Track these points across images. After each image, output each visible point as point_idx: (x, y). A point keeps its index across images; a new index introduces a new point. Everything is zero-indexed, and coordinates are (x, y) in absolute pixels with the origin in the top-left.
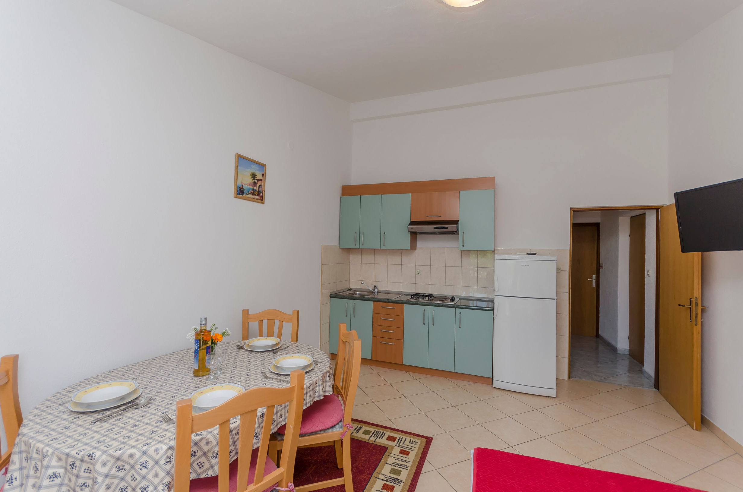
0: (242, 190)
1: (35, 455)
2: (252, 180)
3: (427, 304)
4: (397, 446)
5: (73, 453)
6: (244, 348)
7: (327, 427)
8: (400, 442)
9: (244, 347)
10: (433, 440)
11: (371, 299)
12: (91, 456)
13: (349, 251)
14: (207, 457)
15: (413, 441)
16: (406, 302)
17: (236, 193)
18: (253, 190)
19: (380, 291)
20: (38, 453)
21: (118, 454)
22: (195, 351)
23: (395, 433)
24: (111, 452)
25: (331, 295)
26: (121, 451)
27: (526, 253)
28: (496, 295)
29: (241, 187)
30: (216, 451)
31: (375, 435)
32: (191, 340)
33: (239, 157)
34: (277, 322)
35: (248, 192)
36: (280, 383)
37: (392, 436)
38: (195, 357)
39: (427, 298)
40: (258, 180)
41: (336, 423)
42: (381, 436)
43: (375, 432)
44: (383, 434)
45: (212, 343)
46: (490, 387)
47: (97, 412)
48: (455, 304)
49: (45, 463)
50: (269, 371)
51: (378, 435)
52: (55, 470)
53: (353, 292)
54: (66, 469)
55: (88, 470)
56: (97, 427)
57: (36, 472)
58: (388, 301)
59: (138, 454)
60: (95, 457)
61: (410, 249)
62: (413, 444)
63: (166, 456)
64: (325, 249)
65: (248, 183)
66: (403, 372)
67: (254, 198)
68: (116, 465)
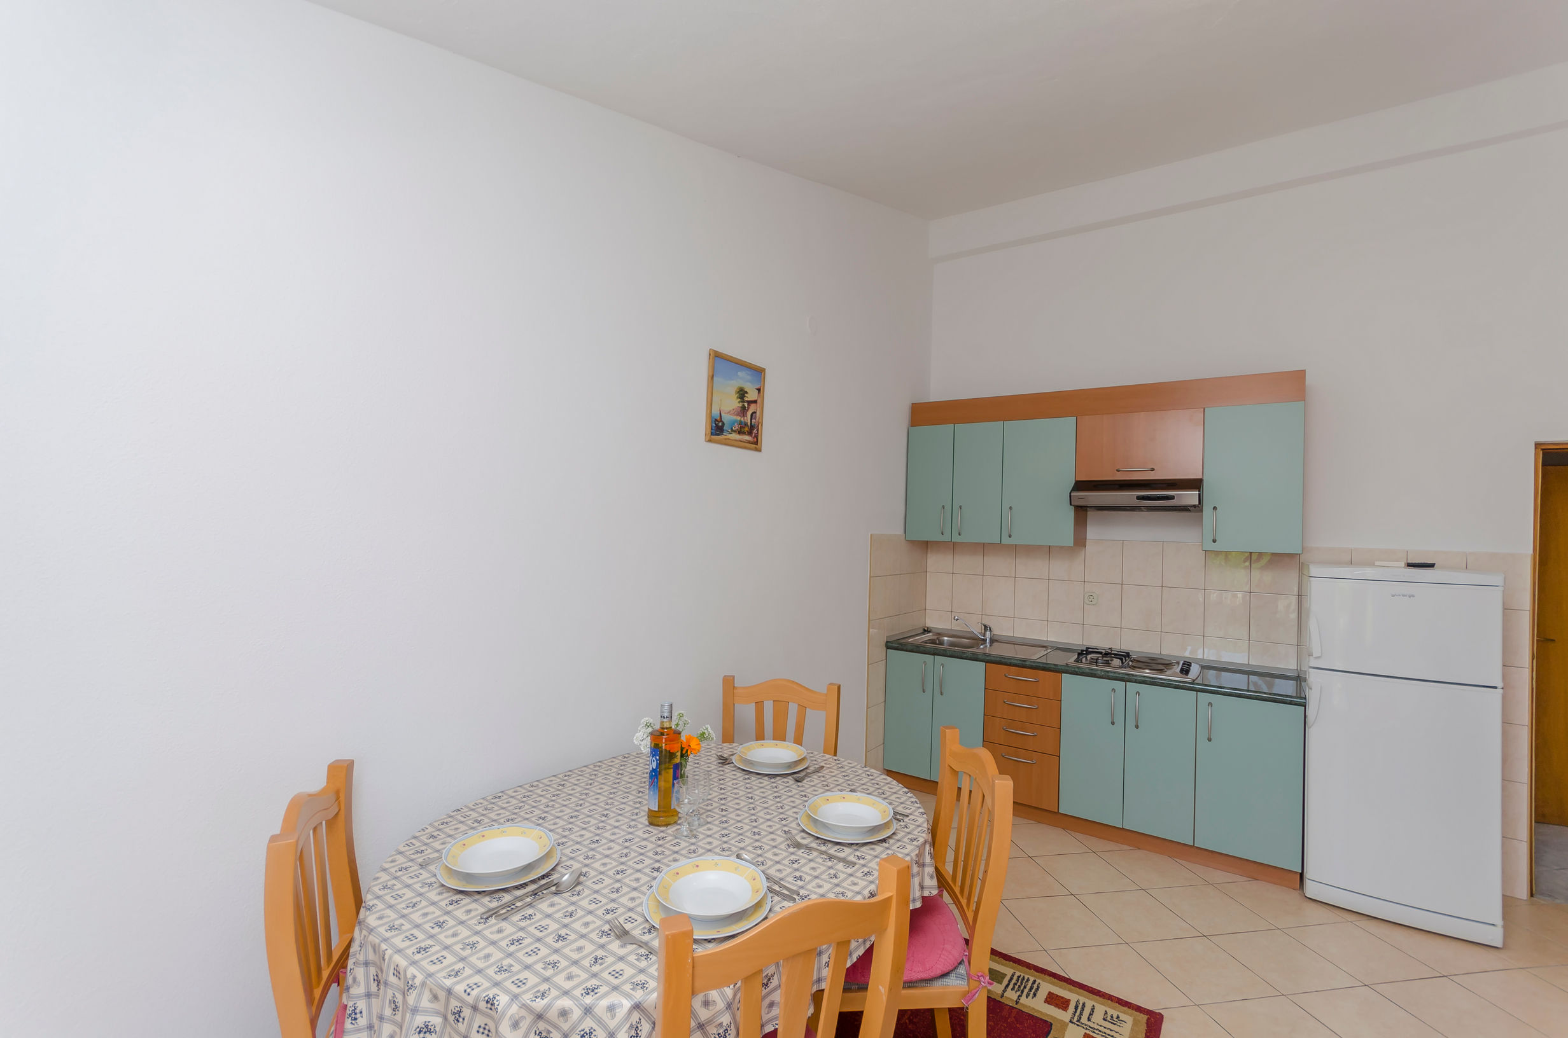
0: (720, 424)
1: (392, 979)
2: (739, 402)
3: (1120, 676)
4: (1075, 1024)
5: (459, 989)
6: (733, 763)
7: (932, 974)
8: (1081, 1014)
9: (734, 759)
10: (1164, 1020)
11: (980, 657)
12: (490, 1002)
13: (925, 546)
14: (705, 1033)
15: (1112, 1017)
16: (1067, 668)
17: (709, 431)
18: (741, 423)
19: (996, 639)
20: (397, 976)
21: (539, 1005)
22: (651, 772)
23: (1065, 989)
24: (527, 998)
25: (889, 644)
26: (546, 1001)
27: (1403, 564)
28: (1314, 668)
29: (718, 418)
30: (725, 1024)
31: (1017, 987)
32: (642, 748)
33: (717, 357)
34: (793, 708)
35: (732, 428)
36: (830, 864)
37: (1057, 996)
38: (651, 784)
39: (1116, 662)
40: (750, 402)
41: (951, 968)
42: (1030, 990)
43: (1015, 978)
44: (1035, 986)
45: (682, 756)
46: (1296, 894)
47: (486, 893)
48: (1194, 681)
49: (411, 999)
50: (798, 828)
51: (1022, 988)
52: (427, 1018)
53: (935, 637)
54: (445, 1018)
55: (484, 1029)
56: (491, 928)
57: (394, 1013)
58: (1022, 664)
59: (577, 1013)
60: (498, 1005)
61: (1072, 545)
62: (1114, 1024)
63: (628, 1025)
64: (877, 542)
65: (731, 409)
66: (1061, 831)
67: (741, 441)
68: (535, 1029)
